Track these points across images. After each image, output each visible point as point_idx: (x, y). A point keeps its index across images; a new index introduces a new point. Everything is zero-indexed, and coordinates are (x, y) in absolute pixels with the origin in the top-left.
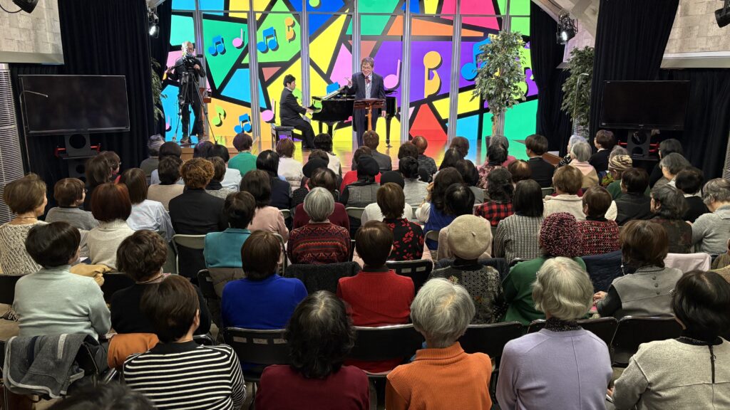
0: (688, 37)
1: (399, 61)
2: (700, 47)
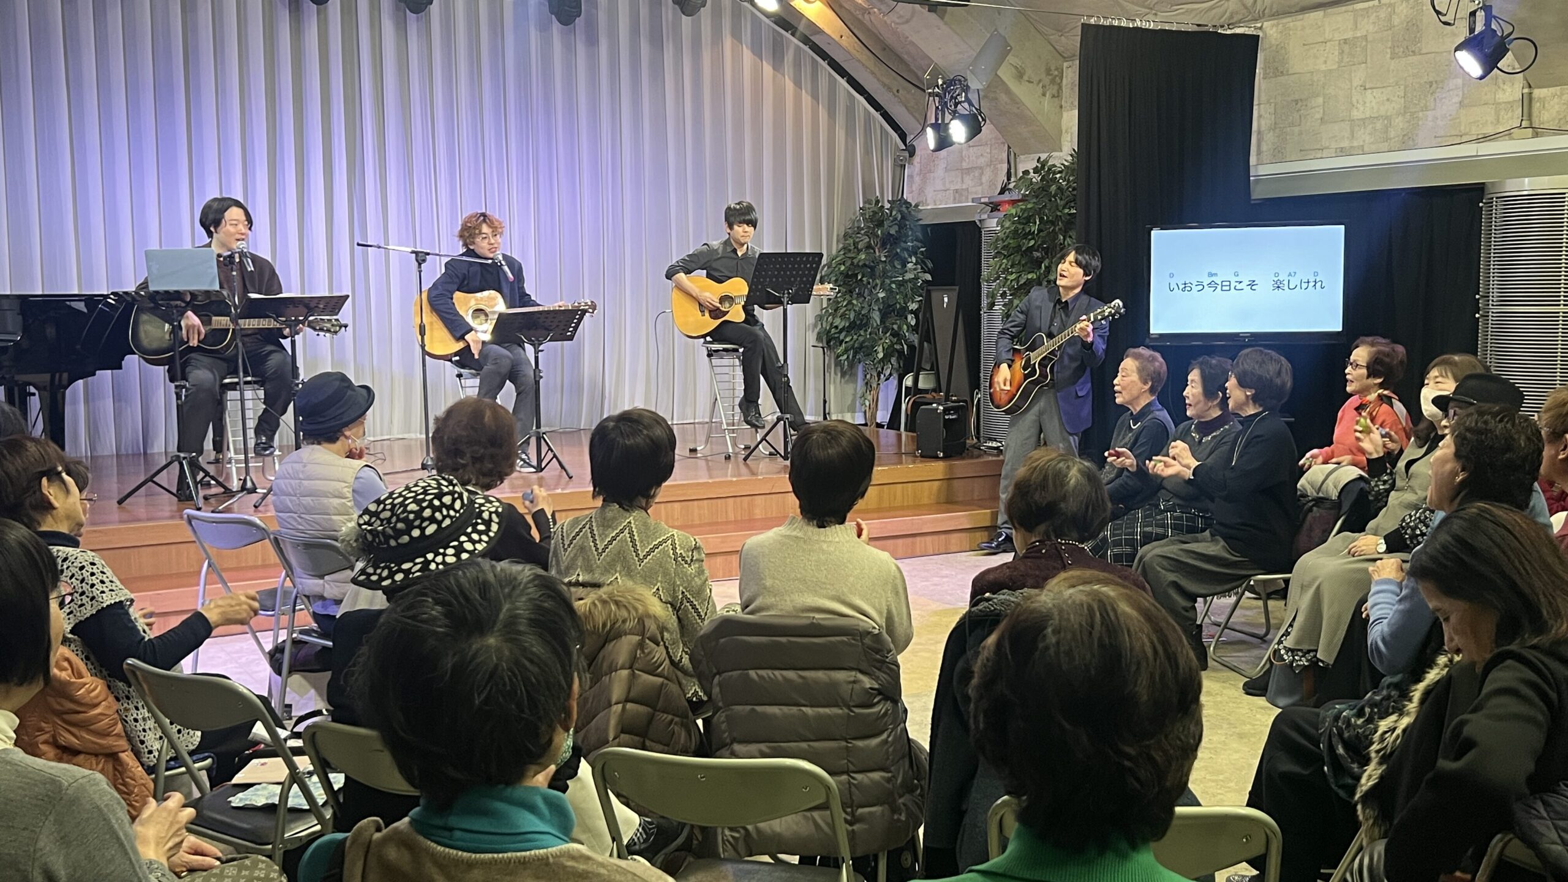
0: (1292, 125)
2: (1334, 145)
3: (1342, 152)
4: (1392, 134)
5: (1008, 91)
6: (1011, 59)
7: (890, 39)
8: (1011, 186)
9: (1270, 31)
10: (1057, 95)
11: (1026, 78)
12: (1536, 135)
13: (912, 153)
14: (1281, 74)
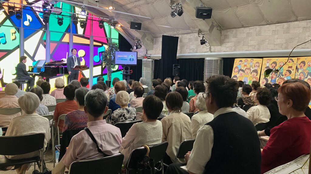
0: (183, 49)
3: (189, 53)
4: (195, 51)
5: (146, 42)
6: (146, 37)
7: (130, 33)
8: (147, 55)
9: (180, 36)
10: (153, 43)
11: (149, 40)
12: (211, 52)
13: (133, 49)
14: (181, 42)
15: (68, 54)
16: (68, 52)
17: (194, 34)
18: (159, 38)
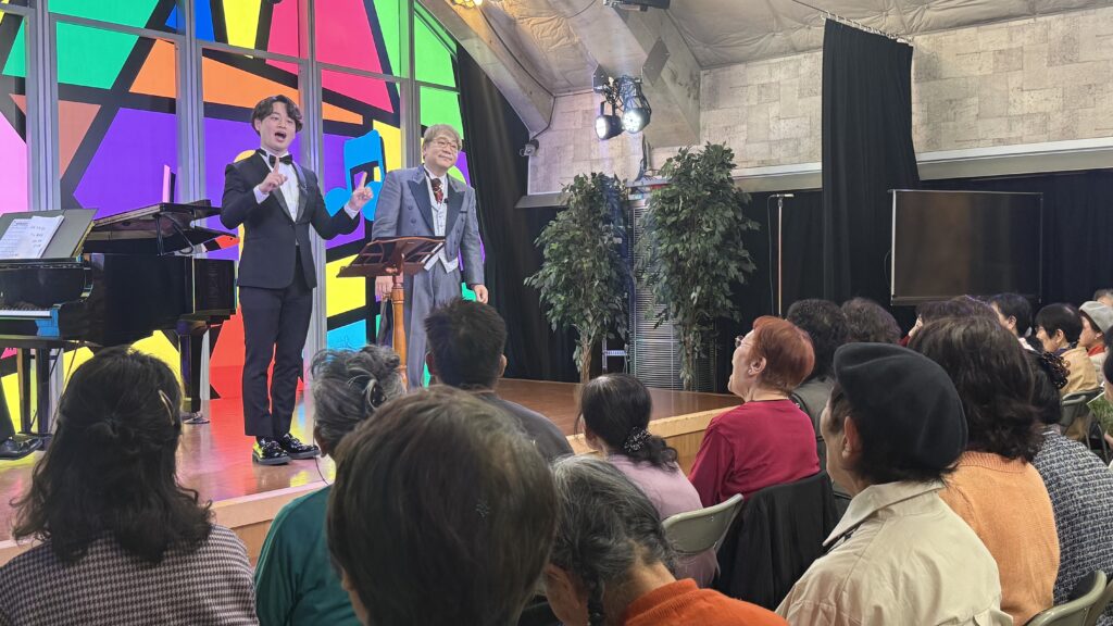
0: (947, 120)
1: (167, 169)
2: (991, 136)
3: (1000, 141)
4: (1051, 126)
5: (666, 89)
6: (669, 63)
9: (920, 43)
11: (678, 80)
13: (537, 146)
14: (935, 78)
15: (173, 177)
16: (174, 167)
17: (1042, 19)
18: (740, 67)
